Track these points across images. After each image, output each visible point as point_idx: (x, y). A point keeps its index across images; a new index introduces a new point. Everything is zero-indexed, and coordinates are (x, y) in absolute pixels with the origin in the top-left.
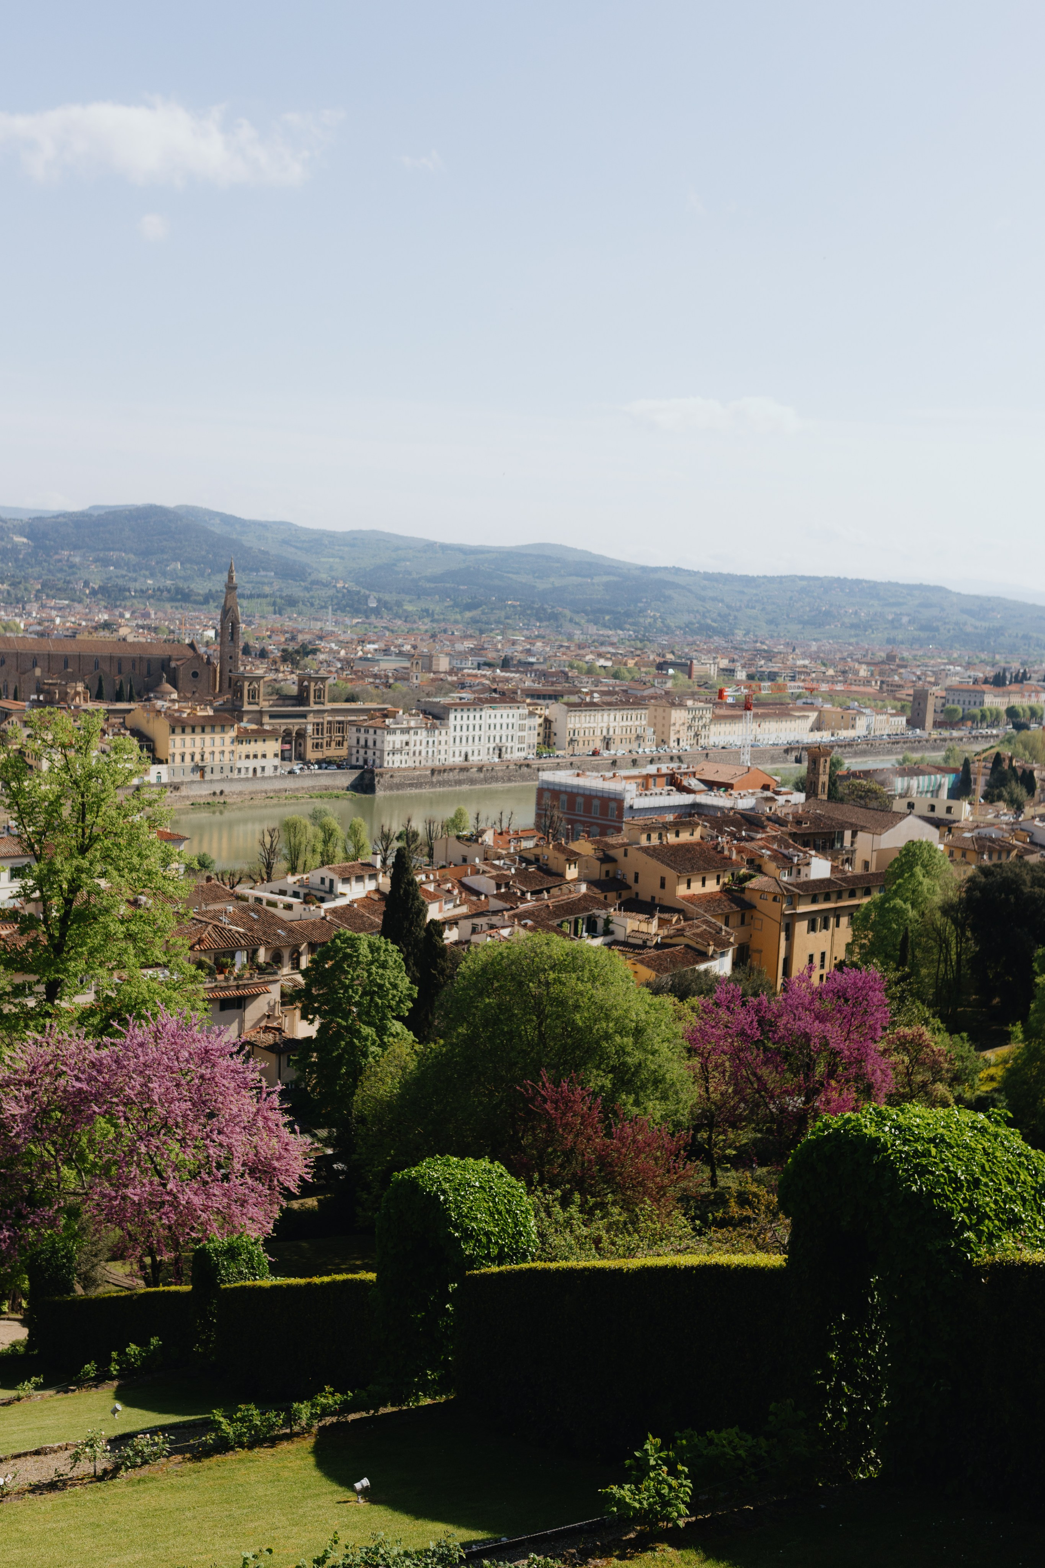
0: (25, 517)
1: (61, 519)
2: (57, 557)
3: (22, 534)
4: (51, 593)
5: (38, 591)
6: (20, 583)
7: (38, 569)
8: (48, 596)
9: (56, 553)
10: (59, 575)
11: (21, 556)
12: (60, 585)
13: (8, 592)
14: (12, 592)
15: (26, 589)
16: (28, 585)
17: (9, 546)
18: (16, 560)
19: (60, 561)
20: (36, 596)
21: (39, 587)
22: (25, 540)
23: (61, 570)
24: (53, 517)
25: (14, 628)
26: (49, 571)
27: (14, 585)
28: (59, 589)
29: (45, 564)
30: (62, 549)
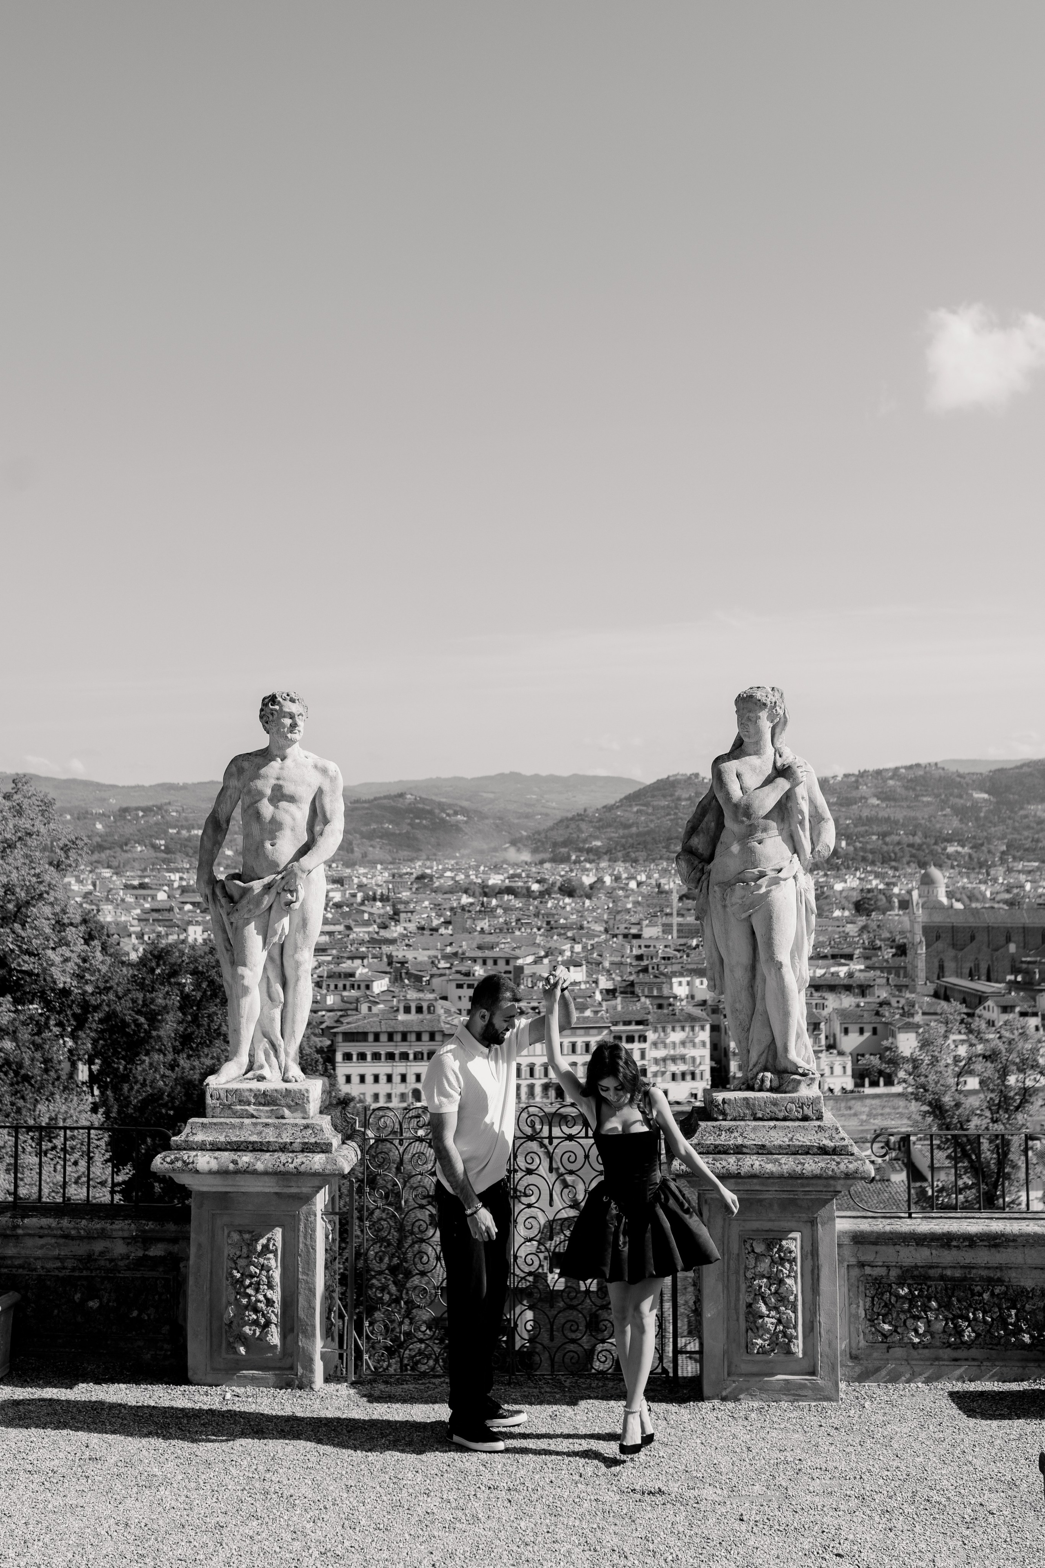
0: (984, 770)
1: (1026, 770)
2: (1022, 813)
3: (982, 790)
4: (1018, 854)
5: (1003, 853)
6: (982, 845)
7: (1001, 827)
8: (1014, 858)
9: (1022, 808)
10: (1026, 833)
11: (982, 815)
12: (1028, 844)
13: (970, 856)
14: (974, 855)
15: (989, 852)
16: (992, 847)
17: (969, 804)
18: (977, 819)
19: (1026, 816)
20: (1001, 859)
21: (1004, 848)
22: (986, 796)
23: (1028, 827)
24: (1017, 767)
25: (980, 897)
26: (1014, 829)
27: (974, 847)
28: (1026, 850)
29: (1010, 822)
30: (1029, 803)
